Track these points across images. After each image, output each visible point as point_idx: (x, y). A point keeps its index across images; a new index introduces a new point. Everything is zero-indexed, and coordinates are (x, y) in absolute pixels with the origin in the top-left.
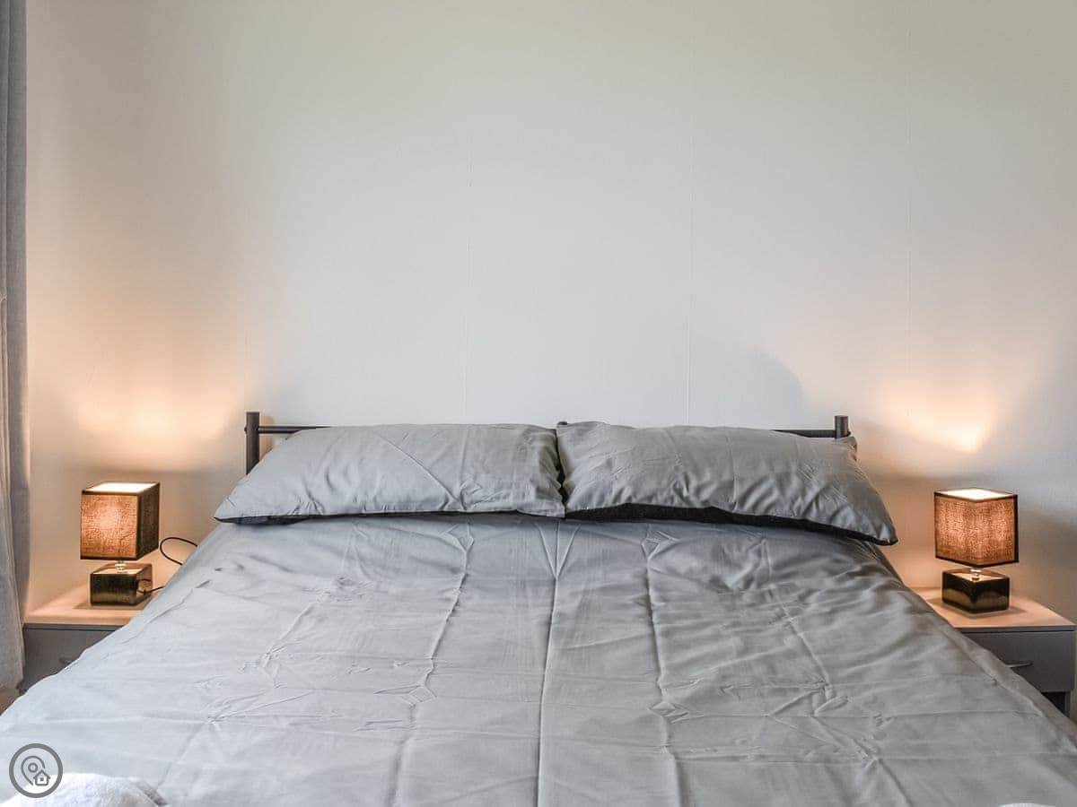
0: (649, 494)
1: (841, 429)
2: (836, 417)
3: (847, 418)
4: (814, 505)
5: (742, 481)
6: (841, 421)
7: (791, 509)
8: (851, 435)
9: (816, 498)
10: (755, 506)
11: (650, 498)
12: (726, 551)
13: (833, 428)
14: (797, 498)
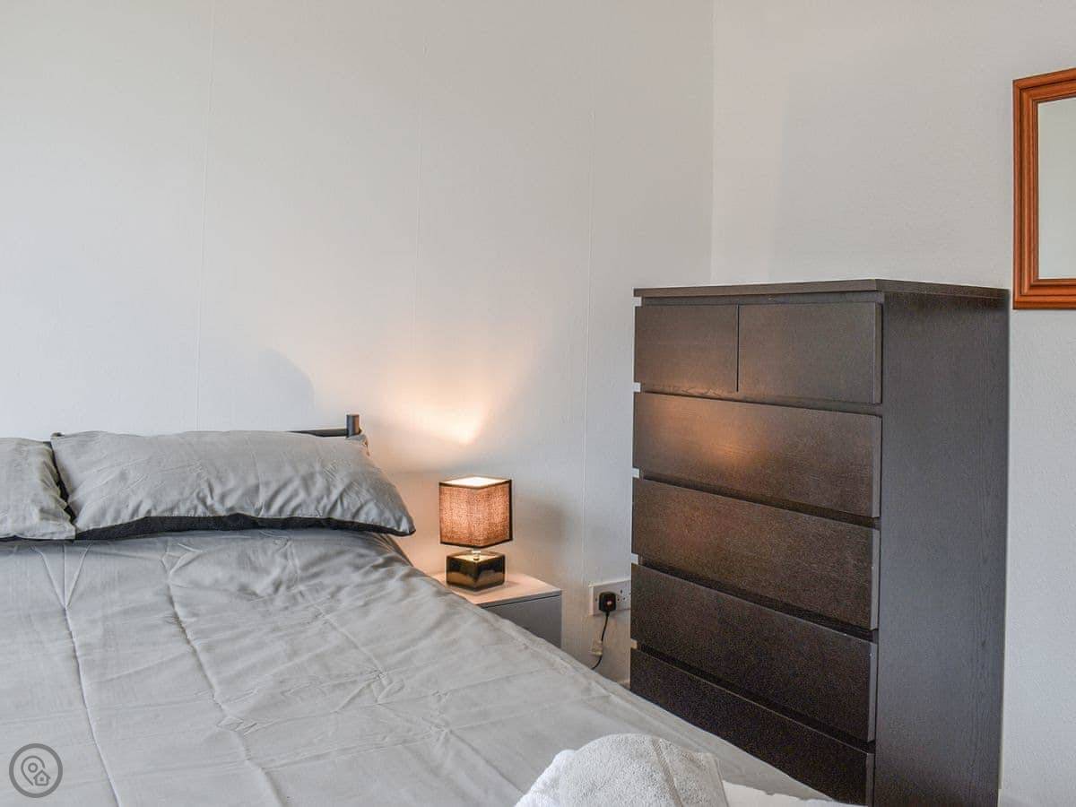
0: (169, 506)
1: (352, 428)
2: (348, 417)
3: (358, 416)
4: (339, 502)
5: (267, 484)
6: (353, 420)
7: (316, 509)
8: (362, 433)
9: (341, 497)
10: (281, 509)
11: (172, 510)
12: (253, 558)
13: (345, 427)
14: (322, 498)
